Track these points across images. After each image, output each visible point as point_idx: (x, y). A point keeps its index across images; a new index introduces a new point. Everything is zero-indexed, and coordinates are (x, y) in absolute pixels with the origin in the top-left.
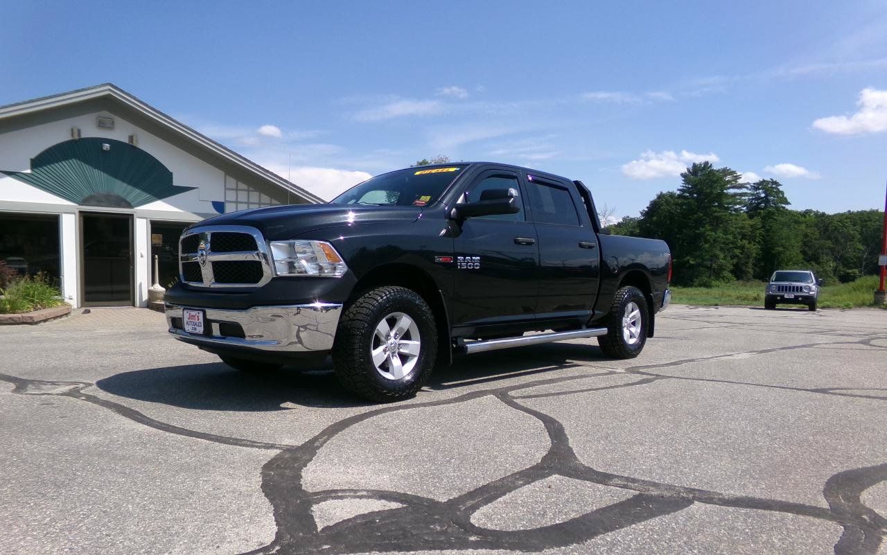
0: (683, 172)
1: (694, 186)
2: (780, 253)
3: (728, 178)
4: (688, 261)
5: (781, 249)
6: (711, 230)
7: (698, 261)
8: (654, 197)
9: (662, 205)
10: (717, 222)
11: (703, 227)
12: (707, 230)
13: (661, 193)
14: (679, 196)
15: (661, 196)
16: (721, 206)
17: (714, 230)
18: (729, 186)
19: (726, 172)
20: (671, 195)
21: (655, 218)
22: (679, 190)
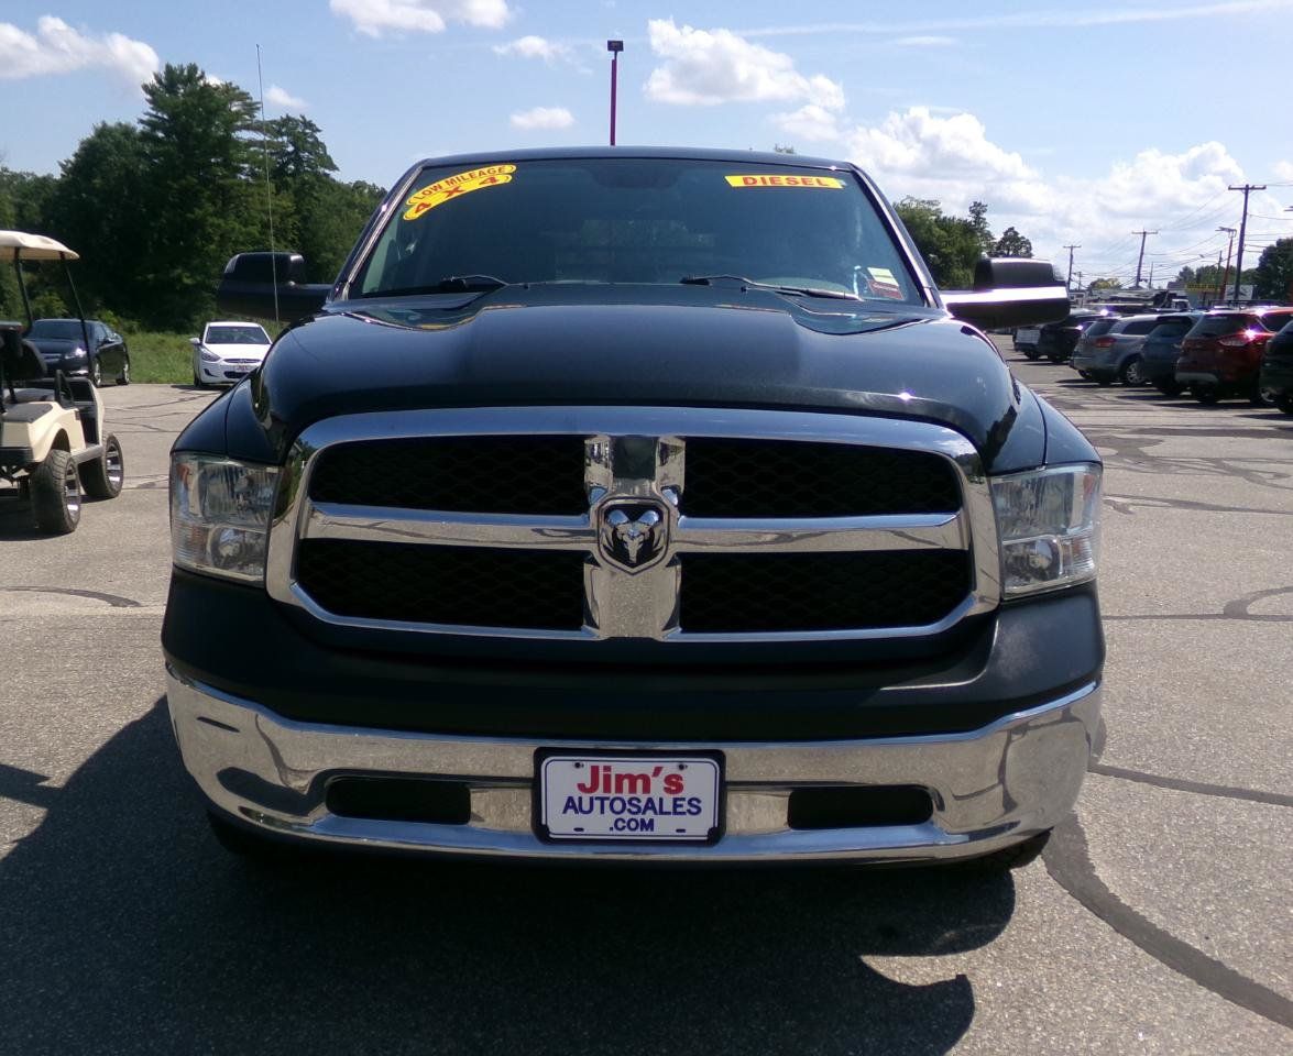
0: (147, 83)
1: (174, 117)
2: (329, 263)
3: (235, 107)
4: (179, 279)
5: (331, 256)
6: (215, 214)
7: (199, 278)
8: (89, 134)
9: (109, 153)
10: (225, 197)
11: (200, 208)
12: (205, 210)
13: (104, 124)
14: (145, 137)
15: (103, 132)
16: (226, 164)
17: (221, 214)
18: (239, 123)
19: (230, 92)
20: (127, 131)
21: (97, 181)
22: (142, 122)
